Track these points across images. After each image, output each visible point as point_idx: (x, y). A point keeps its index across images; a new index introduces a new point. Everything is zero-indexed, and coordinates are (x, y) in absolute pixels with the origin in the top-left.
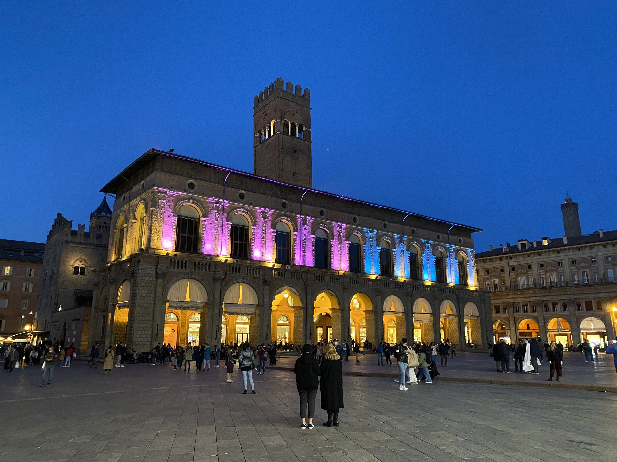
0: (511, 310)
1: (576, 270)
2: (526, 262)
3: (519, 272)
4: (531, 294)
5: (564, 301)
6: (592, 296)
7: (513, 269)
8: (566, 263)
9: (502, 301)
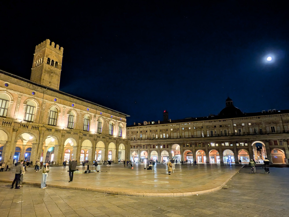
1: (161, 133)
2: (145, 129)
4: (146, 141)
5: (157, 144)
7: (141, 132)
8: (159, 131)
9: (136, 144)
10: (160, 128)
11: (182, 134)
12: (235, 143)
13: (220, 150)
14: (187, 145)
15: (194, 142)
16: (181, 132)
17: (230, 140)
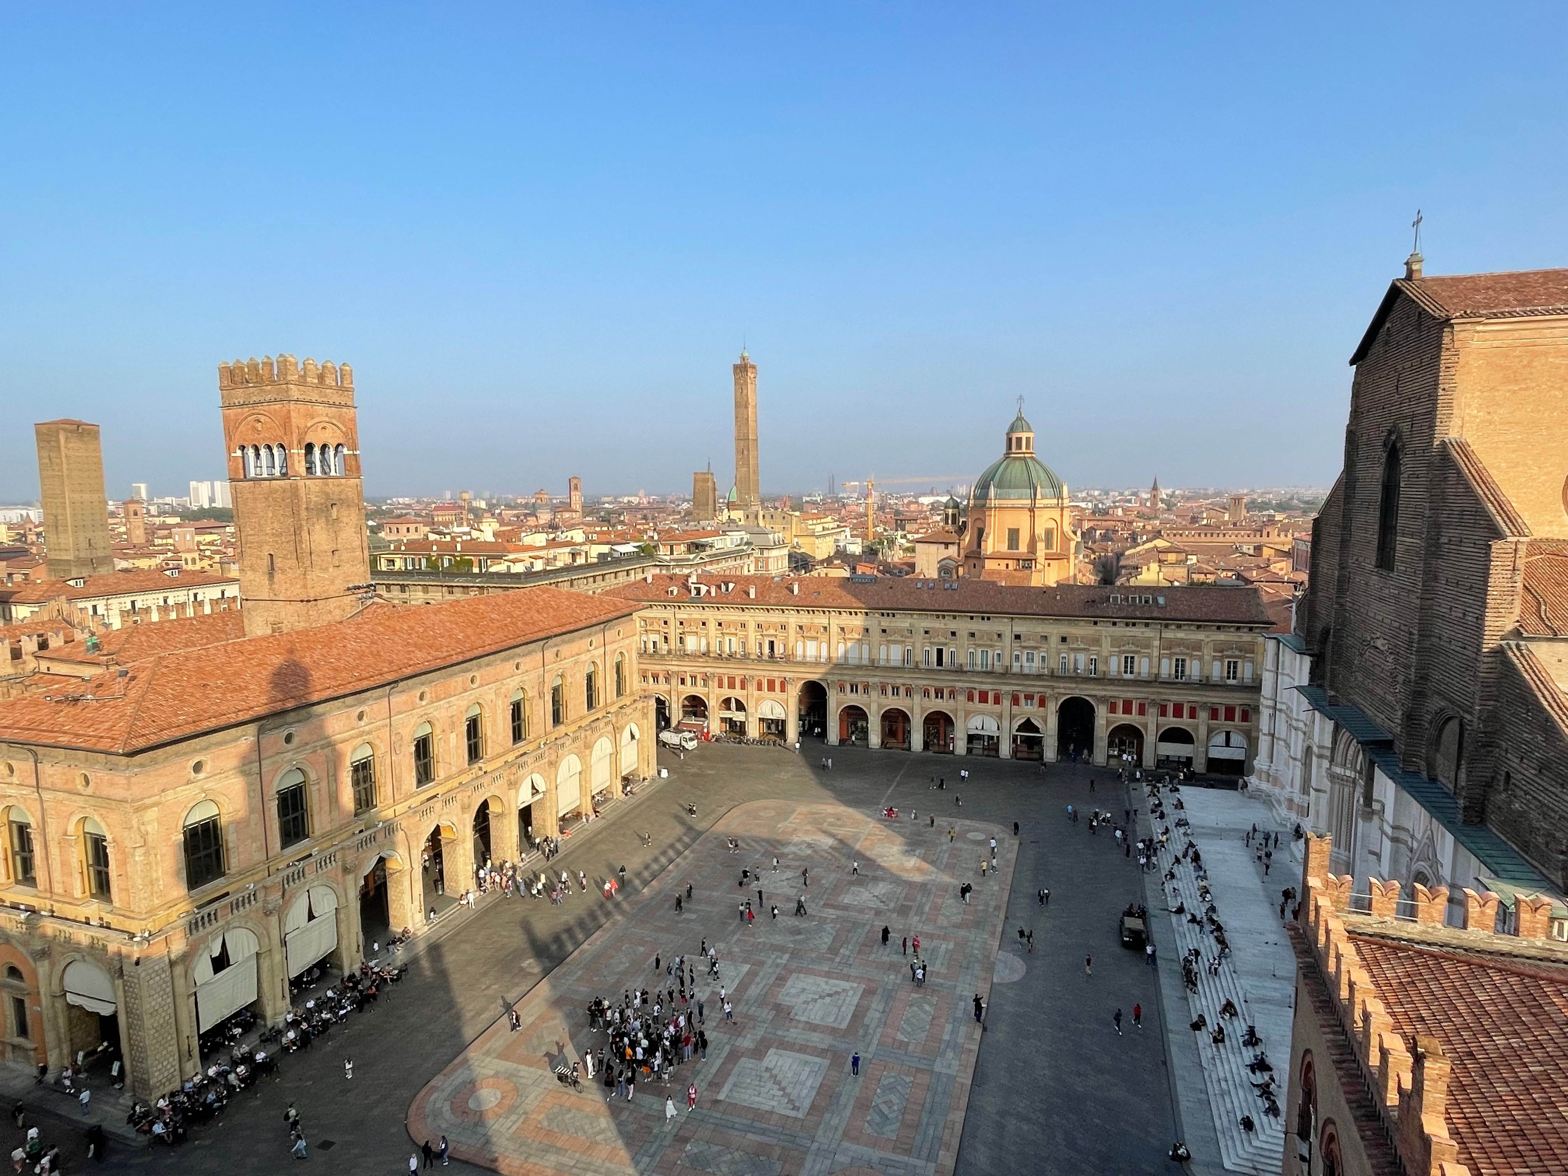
0: (674, 681)
1: (761, 638)
2: (699, 616)
3: (689, 629)
4: (703, 661)
6: (776, 674)
7: (681, 623)
8: (751, 626)
9: (663, 667)
10: (757, 618)
11: (836, 650)
12: (1010, 697)
13: (961, 714)
14: (854, 688)
15: (876, 680)
16: (834, 640)
17: (994, 687)
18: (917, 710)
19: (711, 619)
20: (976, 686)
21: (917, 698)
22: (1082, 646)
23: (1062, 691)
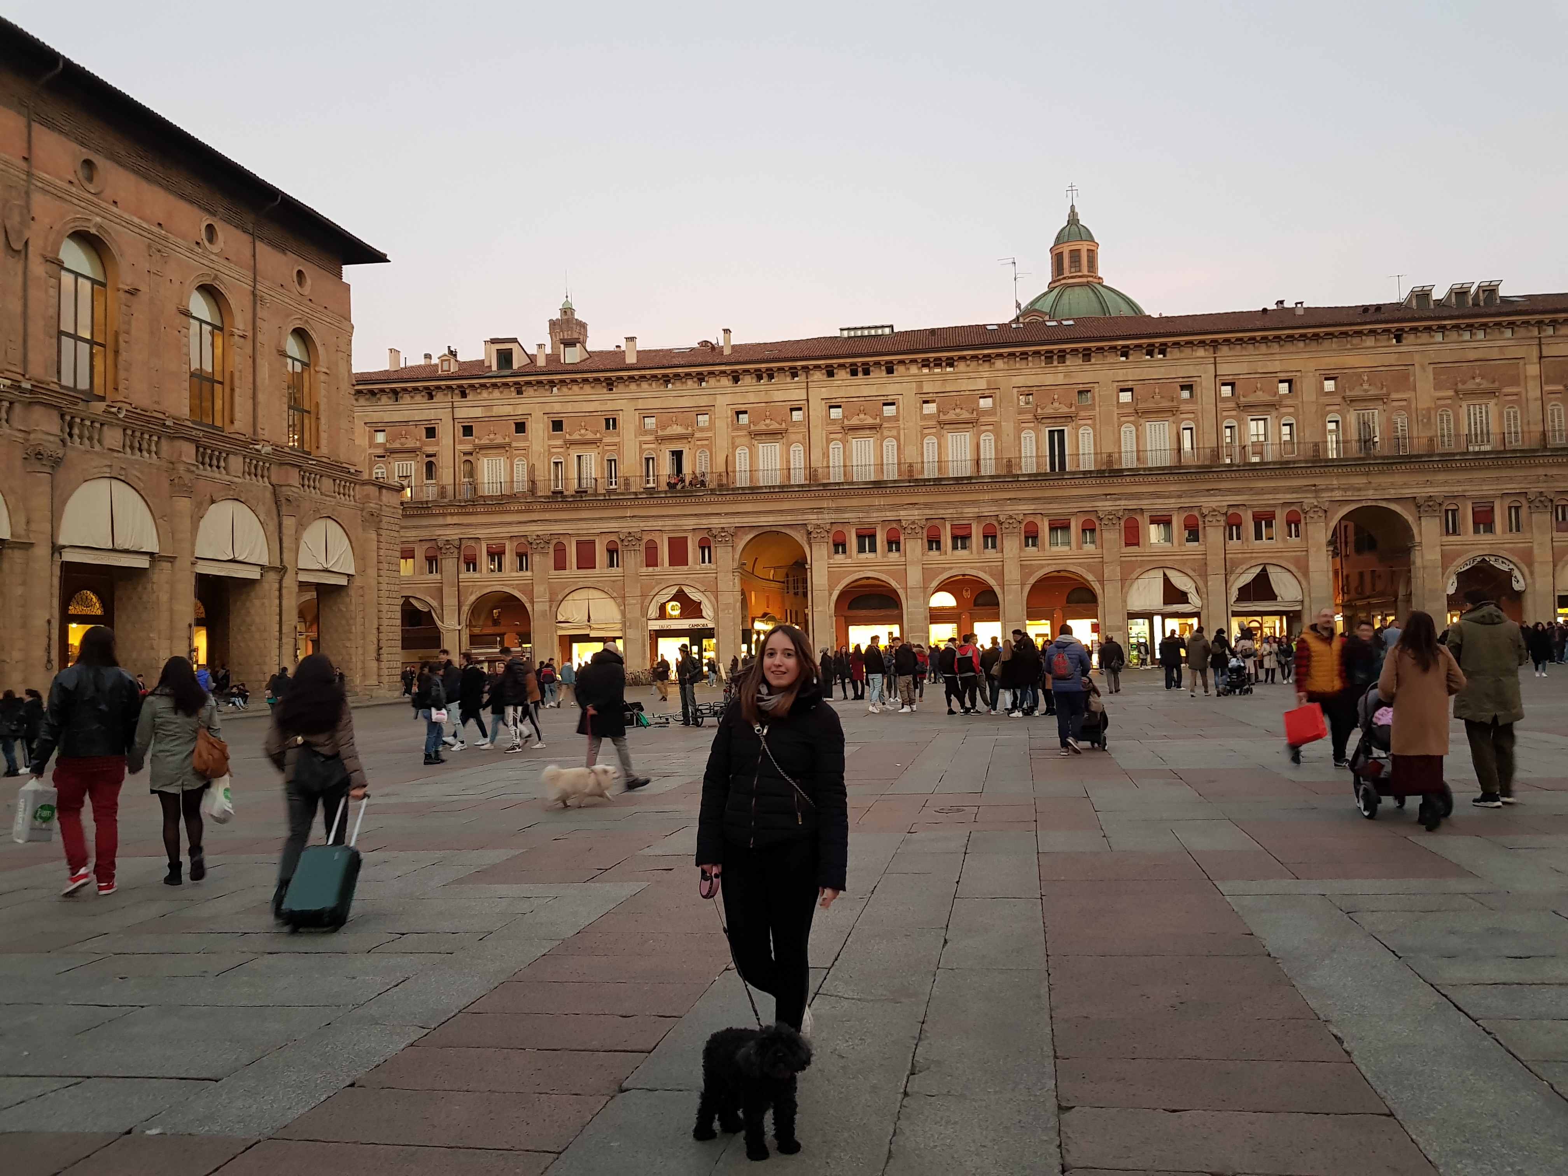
0: (449, 564)
1: (653, 446)
2: (508, 410)
3: (485, 441)
4: (519, 512)
5: (614, 538)
6: (690, 523)
7: (468, 431)
8: (628, 421)
9: (424, 534)
10: (641, 404)
11: (826, 455)
12: (1222, 519)
13: (1112, 571)
14: (866, 539)
15: (915, 514)
16: (818, 435)
17: (1186, 502)
18: (1012, 573)
19: (538, 414)
20: (1145, 503)
21: (1011, 546)
22: (1373, 391)
23: (1338, 495)
